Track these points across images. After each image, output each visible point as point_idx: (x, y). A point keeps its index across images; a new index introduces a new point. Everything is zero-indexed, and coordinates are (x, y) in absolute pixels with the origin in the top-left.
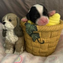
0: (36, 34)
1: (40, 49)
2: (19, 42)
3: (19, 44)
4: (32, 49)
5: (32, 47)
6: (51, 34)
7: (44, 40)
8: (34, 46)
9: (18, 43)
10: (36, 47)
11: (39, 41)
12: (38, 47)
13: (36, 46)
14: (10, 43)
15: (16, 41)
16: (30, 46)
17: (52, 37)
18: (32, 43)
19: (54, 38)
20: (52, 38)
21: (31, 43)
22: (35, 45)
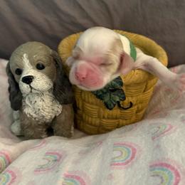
2: (65, 116)
3: (65, 120)
5: (100, 120)
7: (131, 100)
11: (122, 106)
12: (116, 118)
13: (110, 117)
15: (57, 115)
16: (94, 119)
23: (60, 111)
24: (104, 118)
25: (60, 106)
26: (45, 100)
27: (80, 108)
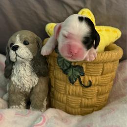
0: (77, 68)
1: (83, 99)
4: (65, 102)
5: (67, 97)
6: (103, 67)
7: (90, 79)
8: (71, 93)
9: (38, 89)
10: (76, 96)
11: (83, 83)
12: (79, 96)
13: (74, 94)
14: (21, 91)
15: (34, 86)
17: (105, 74)
18: (68, 87)
19: (107, 75)
20: (105, 76)
21: (65, 88)
22: (72, 91)
23: (36, 82)
24: (69, 94)
25: (37, 79)
26: (27, 70)
27: (53, 86)
